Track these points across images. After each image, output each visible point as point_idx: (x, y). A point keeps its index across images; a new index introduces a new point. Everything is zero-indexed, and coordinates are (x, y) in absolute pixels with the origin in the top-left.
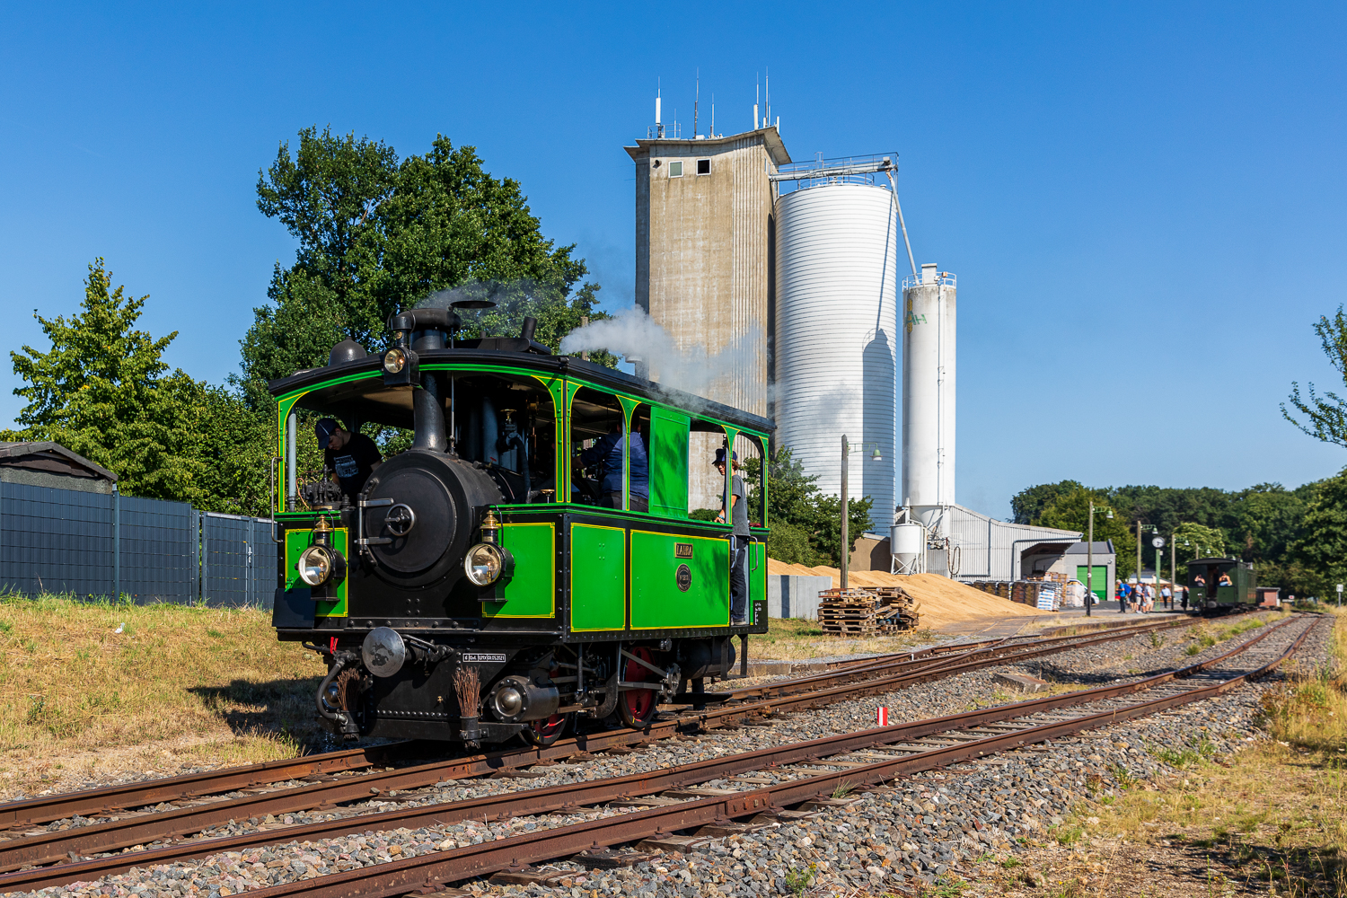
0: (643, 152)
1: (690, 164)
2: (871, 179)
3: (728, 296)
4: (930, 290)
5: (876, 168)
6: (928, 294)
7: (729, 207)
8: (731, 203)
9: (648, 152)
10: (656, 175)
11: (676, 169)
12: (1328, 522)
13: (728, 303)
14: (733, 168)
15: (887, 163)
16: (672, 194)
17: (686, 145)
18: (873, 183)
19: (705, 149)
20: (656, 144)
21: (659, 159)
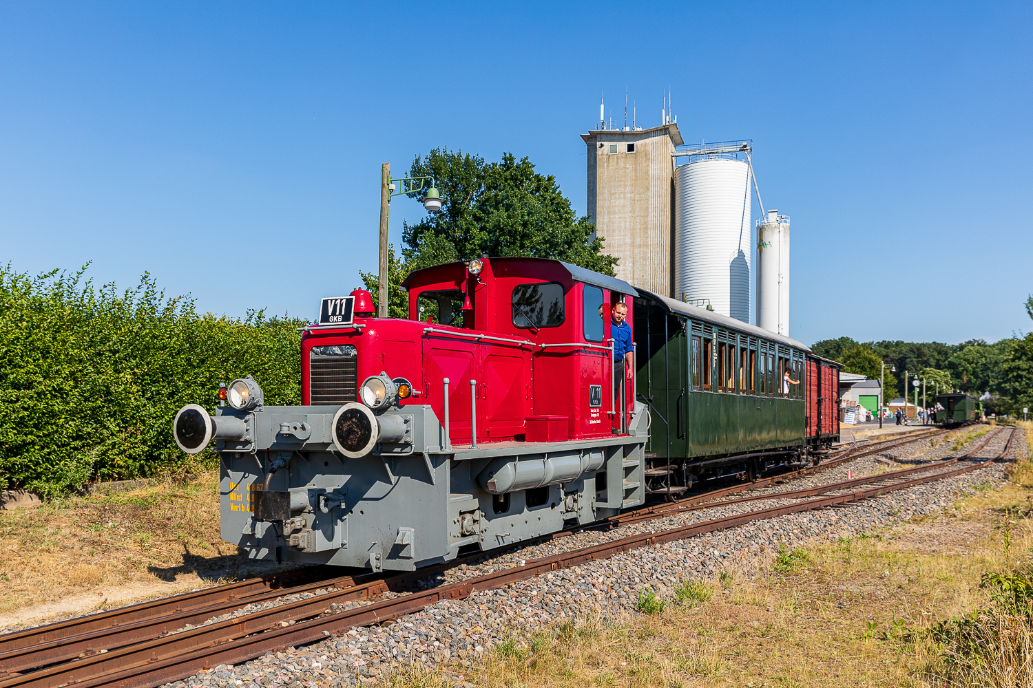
0: (592, 138)
1: (622, 146)
2: (735, 156)
3: (646, 229)
4: (773, 226)
5: (738, 149)
6: (773, 229)
7: (647, 173)
8: (648, 171)
9: (596, 137)
10: (601, 153)
11: (613, 149)
12: (1018, 368)
13: (646, 233)
14: (649, 148)
15: (745, 146)
16: (611, 165)
17: (620, 134)
18: (737, 158)
19: (632, 136)
20: (600, 133)
21: (603, 143)
